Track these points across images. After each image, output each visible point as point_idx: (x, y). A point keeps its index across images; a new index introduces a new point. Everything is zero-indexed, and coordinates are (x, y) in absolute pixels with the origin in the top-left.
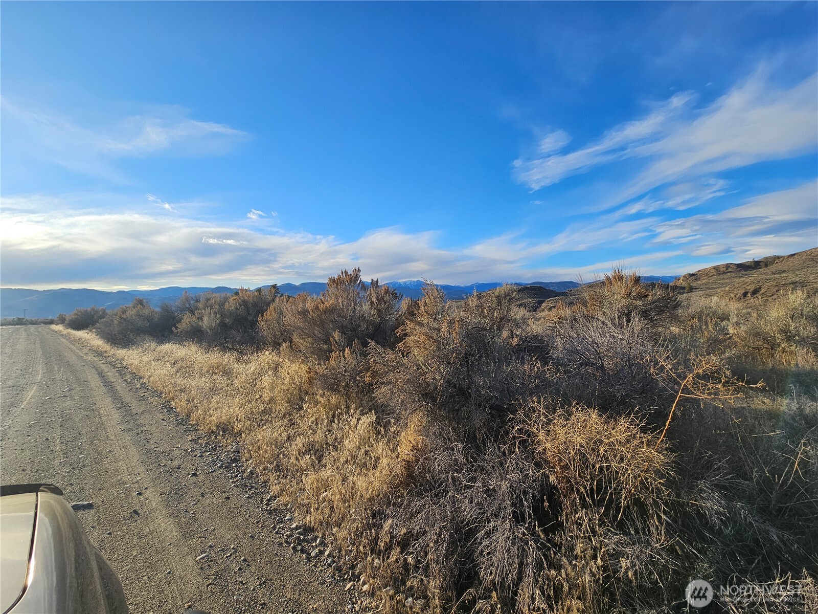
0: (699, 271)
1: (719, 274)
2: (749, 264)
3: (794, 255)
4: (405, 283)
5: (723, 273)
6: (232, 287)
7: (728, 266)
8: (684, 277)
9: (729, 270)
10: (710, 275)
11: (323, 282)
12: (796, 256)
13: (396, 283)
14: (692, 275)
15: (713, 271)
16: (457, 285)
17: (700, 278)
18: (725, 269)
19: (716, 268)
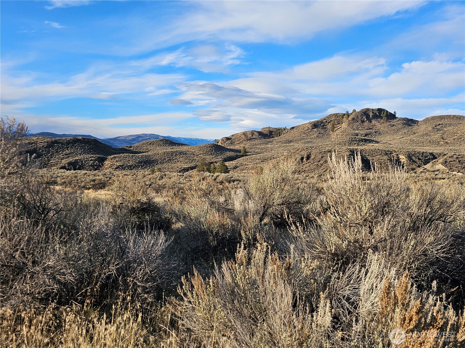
0: (232, 136)
1: (248, 140)
2: (265, 132)
3: (293, 128)
5: (250, 139)
7: (253, 133)
8: (222, 140)
9: (254, 137)
10: (241, 140)
12: (295, 129)
14: (228, 139)
15: (243, 136)
17: (234, 142)
18: (251, 135)
19: (244, 134)
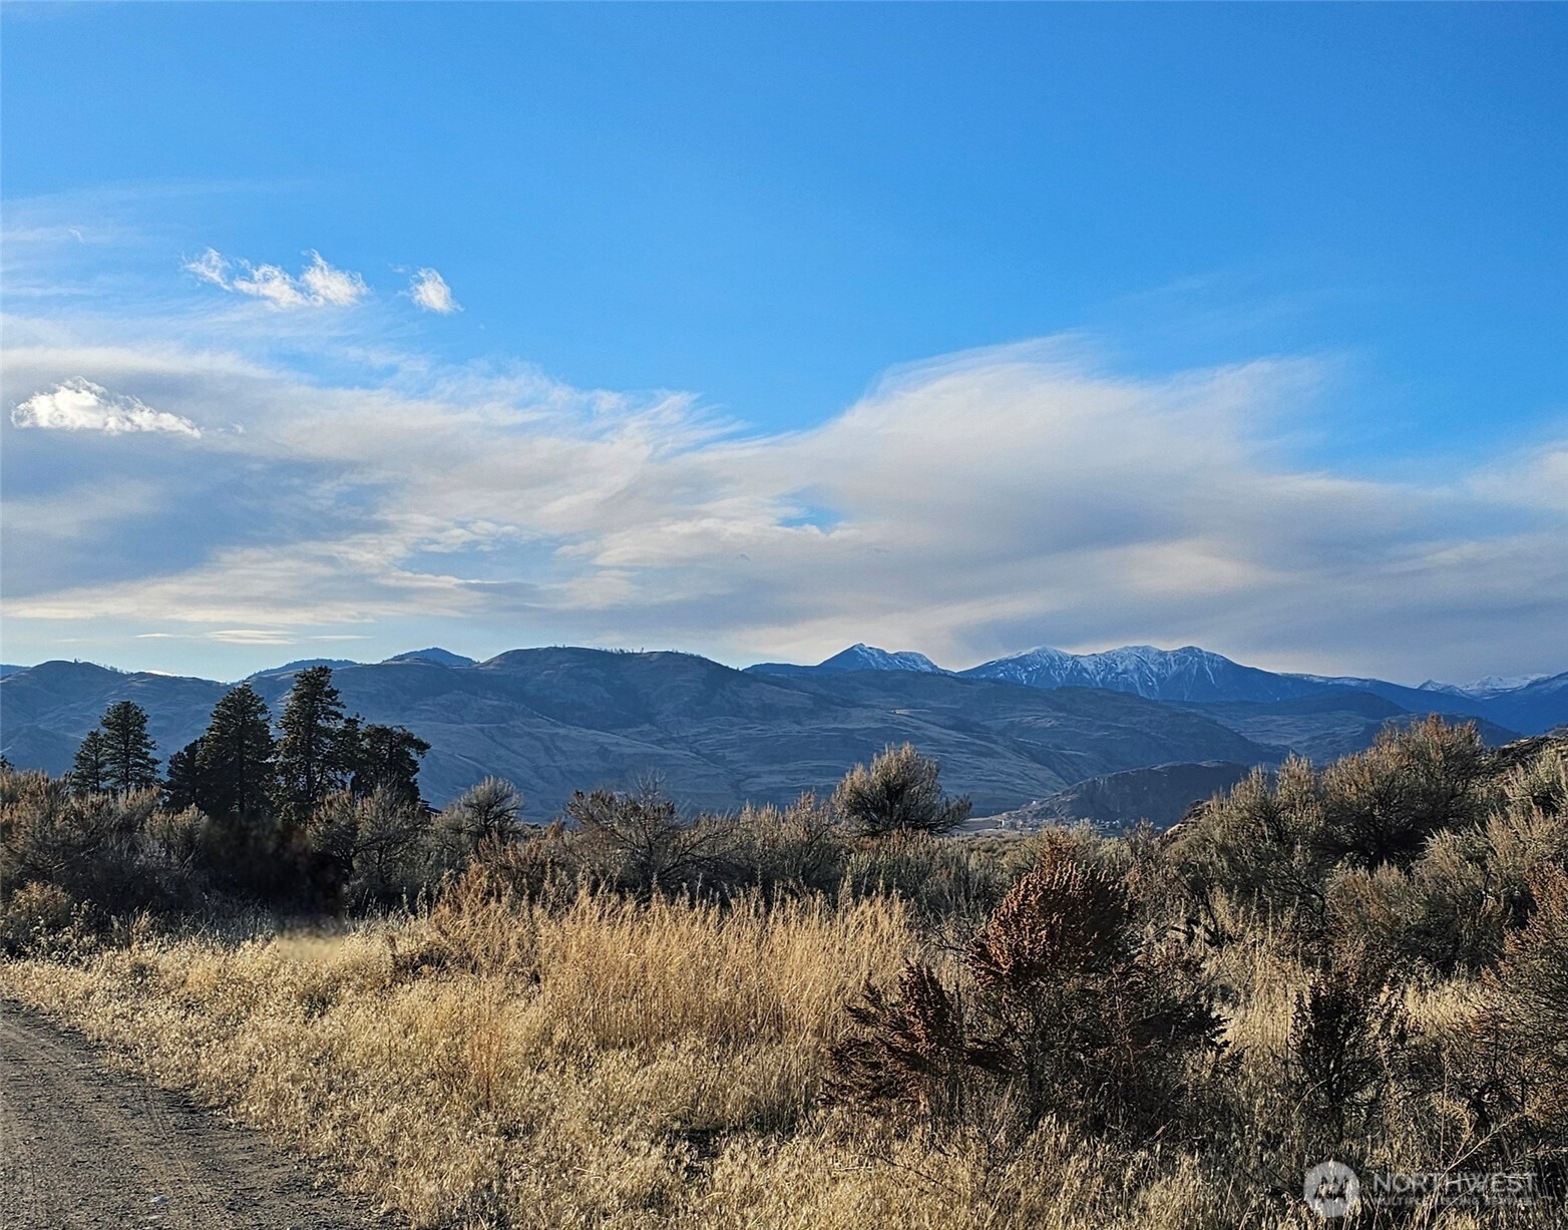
4: (1107, 663)
6: (125, 668)
11: (628, 649)
13: (1054, 663)
16: (1441, 681)
